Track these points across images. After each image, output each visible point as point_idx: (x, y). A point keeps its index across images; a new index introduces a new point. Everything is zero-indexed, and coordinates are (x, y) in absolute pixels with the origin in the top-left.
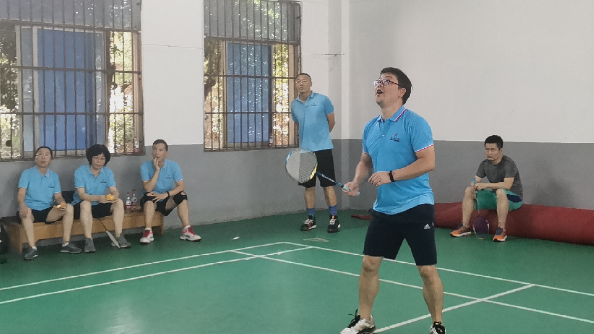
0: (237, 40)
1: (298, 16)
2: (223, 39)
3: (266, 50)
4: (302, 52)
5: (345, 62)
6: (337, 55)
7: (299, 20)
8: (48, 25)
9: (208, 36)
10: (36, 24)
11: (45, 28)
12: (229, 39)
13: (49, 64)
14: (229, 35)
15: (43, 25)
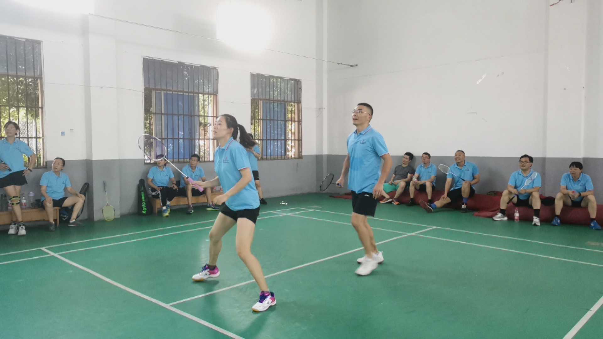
0: (268, 100)
1: (300, 87)
2: (260, 99)
3: (283, 105)
4: (303, 107)
5: (325, 113)
6: (320, 109)
7: (300, 90)
8: (170, 90)
9: (253, 97)
10: (164, 90)
11: (168, 92)
12: (264, 100)
13: (170, 112)
14: (264, 97)
15: (167, 90)
